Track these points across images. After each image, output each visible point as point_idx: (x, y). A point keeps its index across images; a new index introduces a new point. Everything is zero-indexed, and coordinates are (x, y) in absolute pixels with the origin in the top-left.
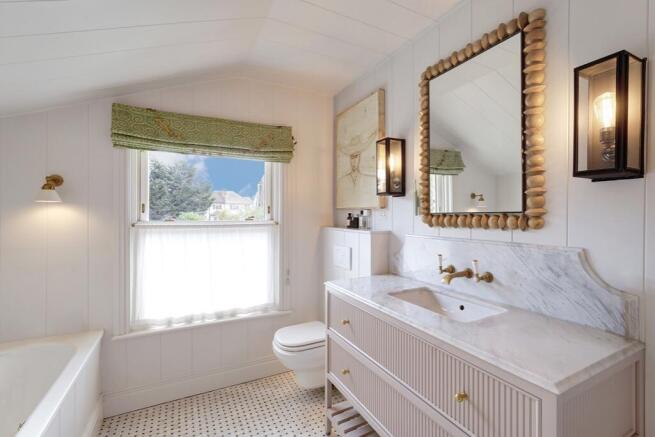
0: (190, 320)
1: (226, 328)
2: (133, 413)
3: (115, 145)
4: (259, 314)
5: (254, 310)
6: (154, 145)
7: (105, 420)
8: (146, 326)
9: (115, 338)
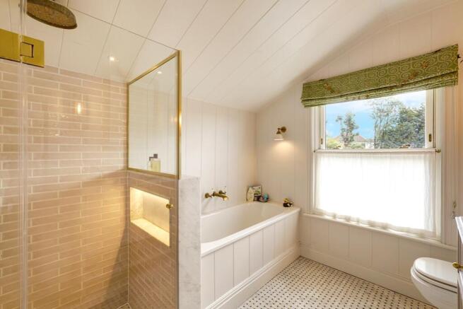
0: (348, 219)
1: (377, 236)
2: (313, 261)
3: (305, 106)
4: (412, 236)
5: (408, 231)
6: (323, 102)
7: (300, 256)
8: (321, 214)
9: (305, 214)
